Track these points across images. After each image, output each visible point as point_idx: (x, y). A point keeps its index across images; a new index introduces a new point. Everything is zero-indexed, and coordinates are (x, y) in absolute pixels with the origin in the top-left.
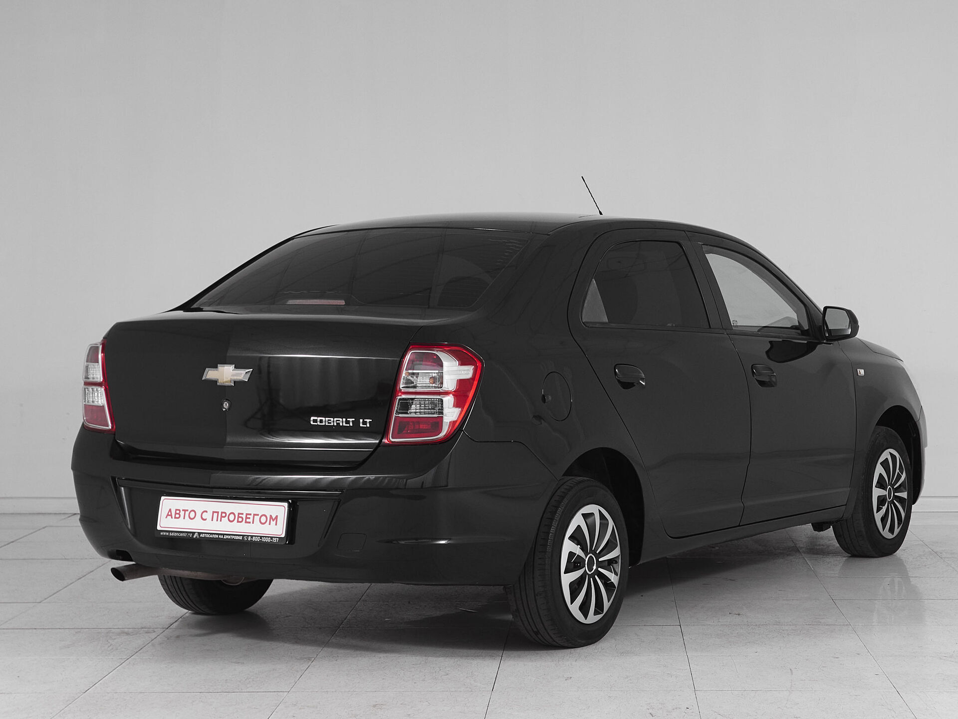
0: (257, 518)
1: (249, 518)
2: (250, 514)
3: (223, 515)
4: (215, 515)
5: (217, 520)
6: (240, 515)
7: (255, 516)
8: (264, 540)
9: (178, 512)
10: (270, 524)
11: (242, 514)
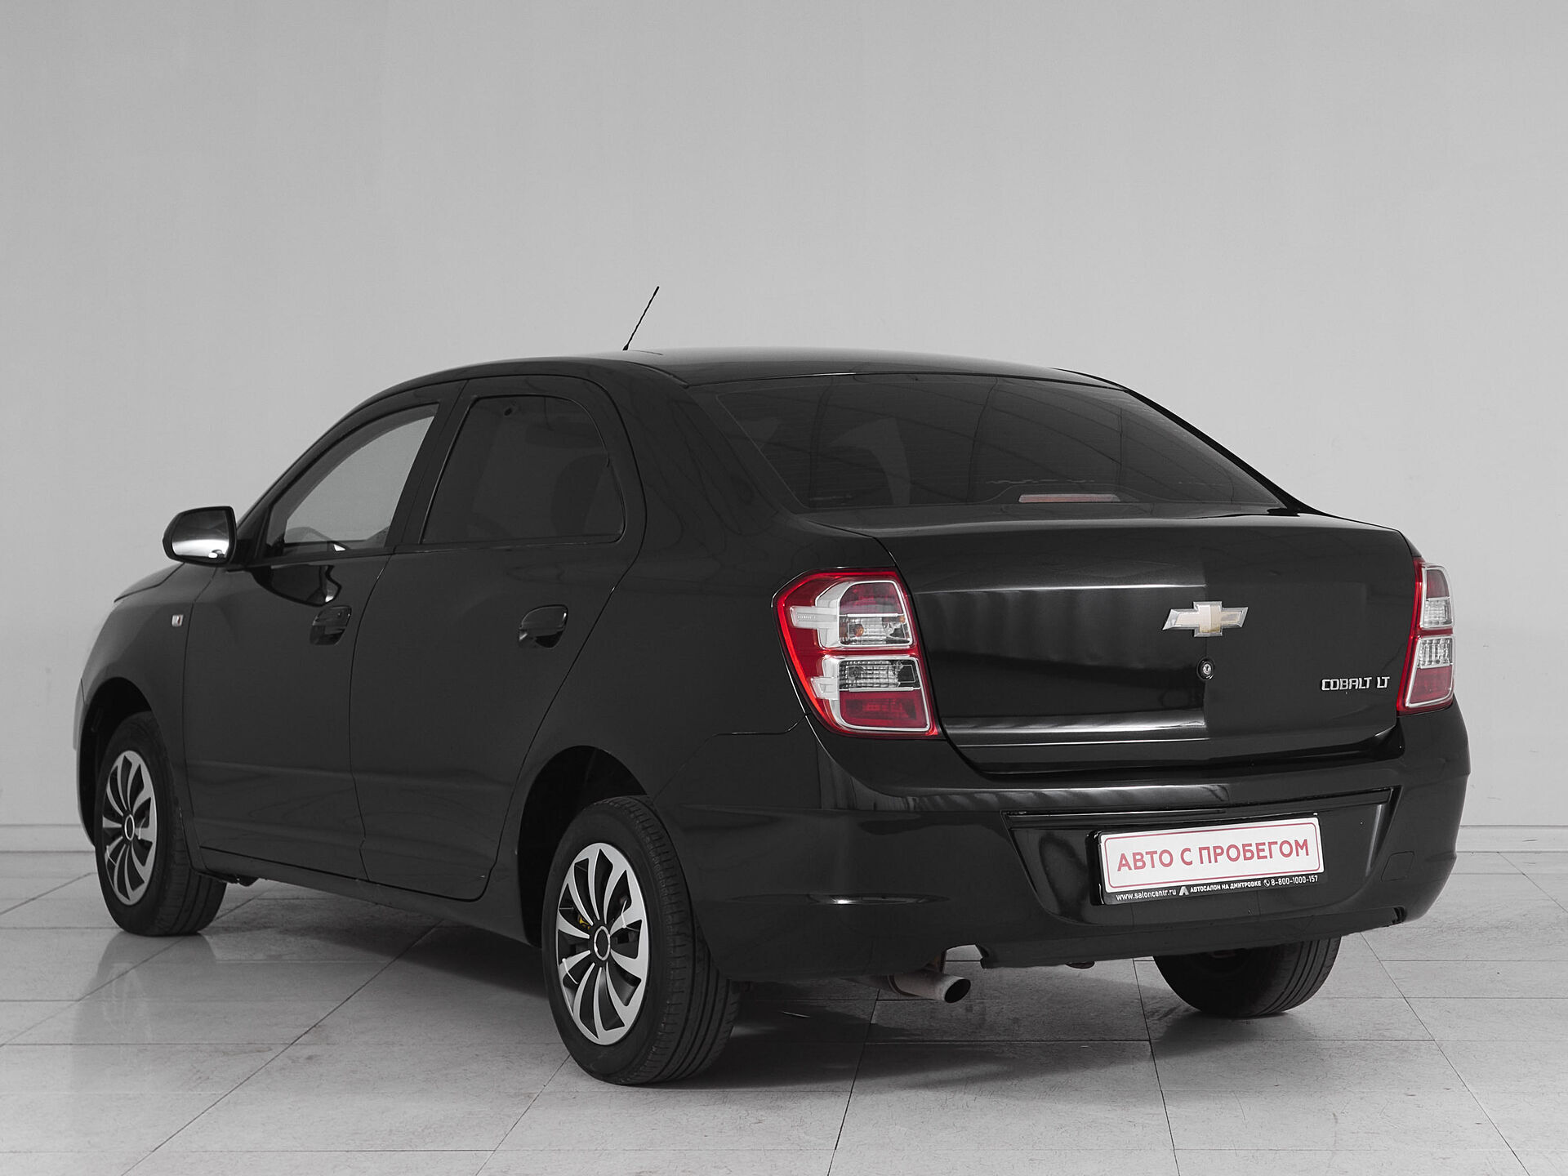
0: (1275, 848)
1: (1263, 850)
2: (1264, 844)
3: (1218, 852)
4: (1205, 853)
5: (1210, 862)
6: (1247, 848)
7: (1272, 846)
8: (1296, 881)
9: (1138, 857)
10: (1298, 855)
11: (1250, 845)
